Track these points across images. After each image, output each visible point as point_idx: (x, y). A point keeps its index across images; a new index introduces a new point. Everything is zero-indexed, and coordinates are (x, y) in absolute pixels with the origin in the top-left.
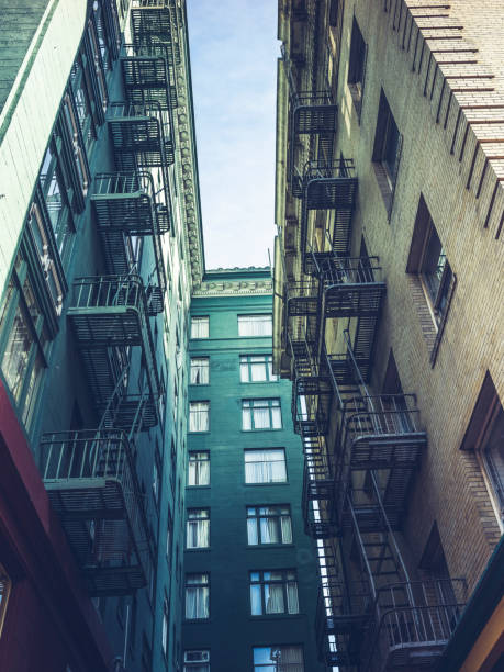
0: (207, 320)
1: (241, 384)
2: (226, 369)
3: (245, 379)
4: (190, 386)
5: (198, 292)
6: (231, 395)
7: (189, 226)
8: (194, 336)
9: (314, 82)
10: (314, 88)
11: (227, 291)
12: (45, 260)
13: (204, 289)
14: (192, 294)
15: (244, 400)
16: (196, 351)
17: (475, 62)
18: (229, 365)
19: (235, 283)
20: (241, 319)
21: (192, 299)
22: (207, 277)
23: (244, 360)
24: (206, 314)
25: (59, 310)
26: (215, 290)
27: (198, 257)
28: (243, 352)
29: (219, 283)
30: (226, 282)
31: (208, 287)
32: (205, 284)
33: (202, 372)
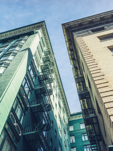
0: (73, 126)
1: (83, 141)
2: (78, 138)
3: (84, 140)
4: (71, 144)
5: (70, 119)
6: (81, 145)
7: (65, 105)
8: (70, 130)
9: (80, 71)
10: (80, 73)
11: (76, 118)
12: (15, 124)
13: (71, 118)
14: (68, 120)
15: (84, 146)
16: (71, 134)
17: (97, 67)
18: (79, 137)
19: (78, 116)
20: (81, 125)
21: (68, 121)
22: (71, 115)
23: (83, 135)
24: (72, 124)
25: (20, 135)
26: (74, 119)
27: (68, 111)
28: (82, 133)
29: (74, 117)
30: (76, 116)
31: (72, 118)
32: (71, 117)
33: (73, 139)
